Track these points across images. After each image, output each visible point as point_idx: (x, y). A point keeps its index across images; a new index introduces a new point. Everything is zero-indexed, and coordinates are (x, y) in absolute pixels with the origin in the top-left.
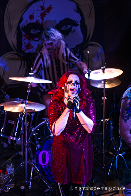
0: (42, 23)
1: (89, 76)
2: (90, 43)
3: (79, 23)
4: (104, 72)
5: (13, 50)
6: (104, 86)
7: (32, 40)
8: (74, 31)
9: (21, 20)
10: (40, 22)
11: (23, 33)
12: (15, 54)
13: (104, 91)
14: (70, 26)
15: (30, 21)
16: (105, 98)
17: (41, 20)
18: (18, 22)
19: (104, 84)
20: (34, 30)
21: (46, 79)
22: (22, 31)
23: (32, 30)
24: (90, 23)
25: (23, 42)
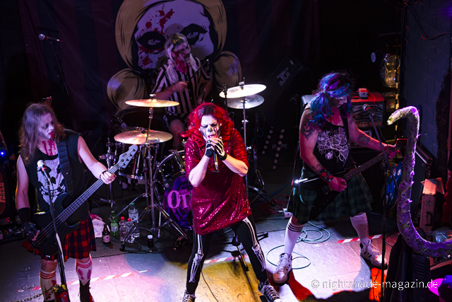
0: (162, 31)
1: (226, 94)
2: (223, 53)
3: (208, 29)
4: (242, 88)
5: (128, 67)
6: (244, 106)
7: (151, 53)
8: (202, 39)
9: (136, 29)
10: (160, 30)
11: (139, 45)
12: (131, 72)
13: (244, 113)
14: (197, 33)
15: (147, 30)
16: (246, 121)
17: (160, 27)
18: (132, 32)
19: (244, 103)
20: (152, 40)
21: (174, 100)
22: (138, 43)
23: (149, 41)
24: (222, 29)
25: (140, 56)
